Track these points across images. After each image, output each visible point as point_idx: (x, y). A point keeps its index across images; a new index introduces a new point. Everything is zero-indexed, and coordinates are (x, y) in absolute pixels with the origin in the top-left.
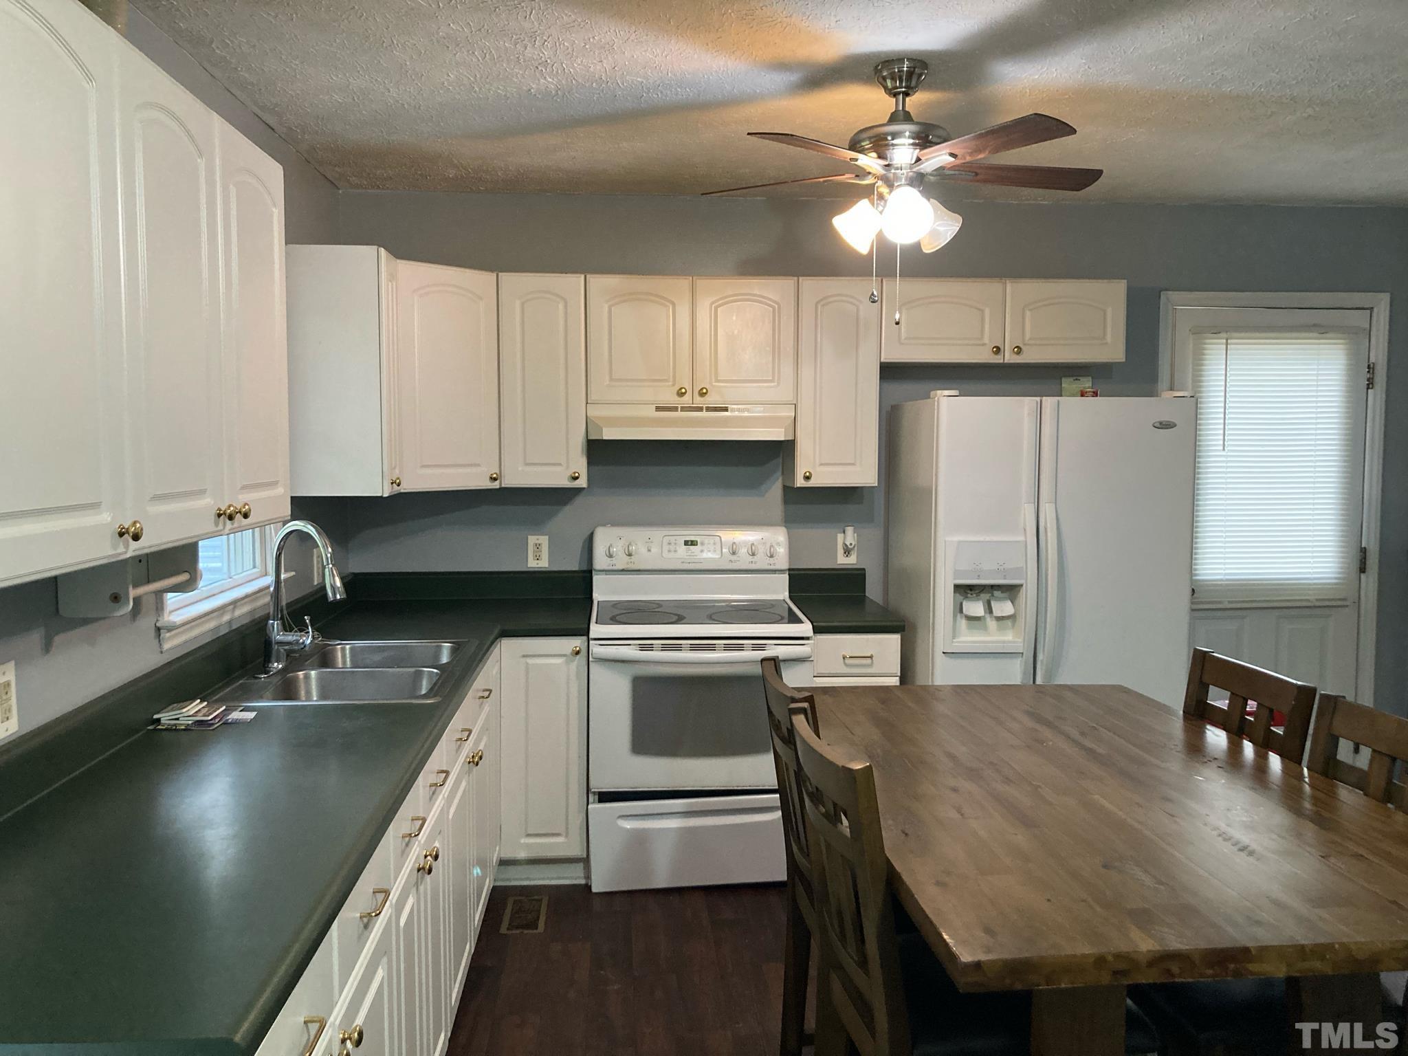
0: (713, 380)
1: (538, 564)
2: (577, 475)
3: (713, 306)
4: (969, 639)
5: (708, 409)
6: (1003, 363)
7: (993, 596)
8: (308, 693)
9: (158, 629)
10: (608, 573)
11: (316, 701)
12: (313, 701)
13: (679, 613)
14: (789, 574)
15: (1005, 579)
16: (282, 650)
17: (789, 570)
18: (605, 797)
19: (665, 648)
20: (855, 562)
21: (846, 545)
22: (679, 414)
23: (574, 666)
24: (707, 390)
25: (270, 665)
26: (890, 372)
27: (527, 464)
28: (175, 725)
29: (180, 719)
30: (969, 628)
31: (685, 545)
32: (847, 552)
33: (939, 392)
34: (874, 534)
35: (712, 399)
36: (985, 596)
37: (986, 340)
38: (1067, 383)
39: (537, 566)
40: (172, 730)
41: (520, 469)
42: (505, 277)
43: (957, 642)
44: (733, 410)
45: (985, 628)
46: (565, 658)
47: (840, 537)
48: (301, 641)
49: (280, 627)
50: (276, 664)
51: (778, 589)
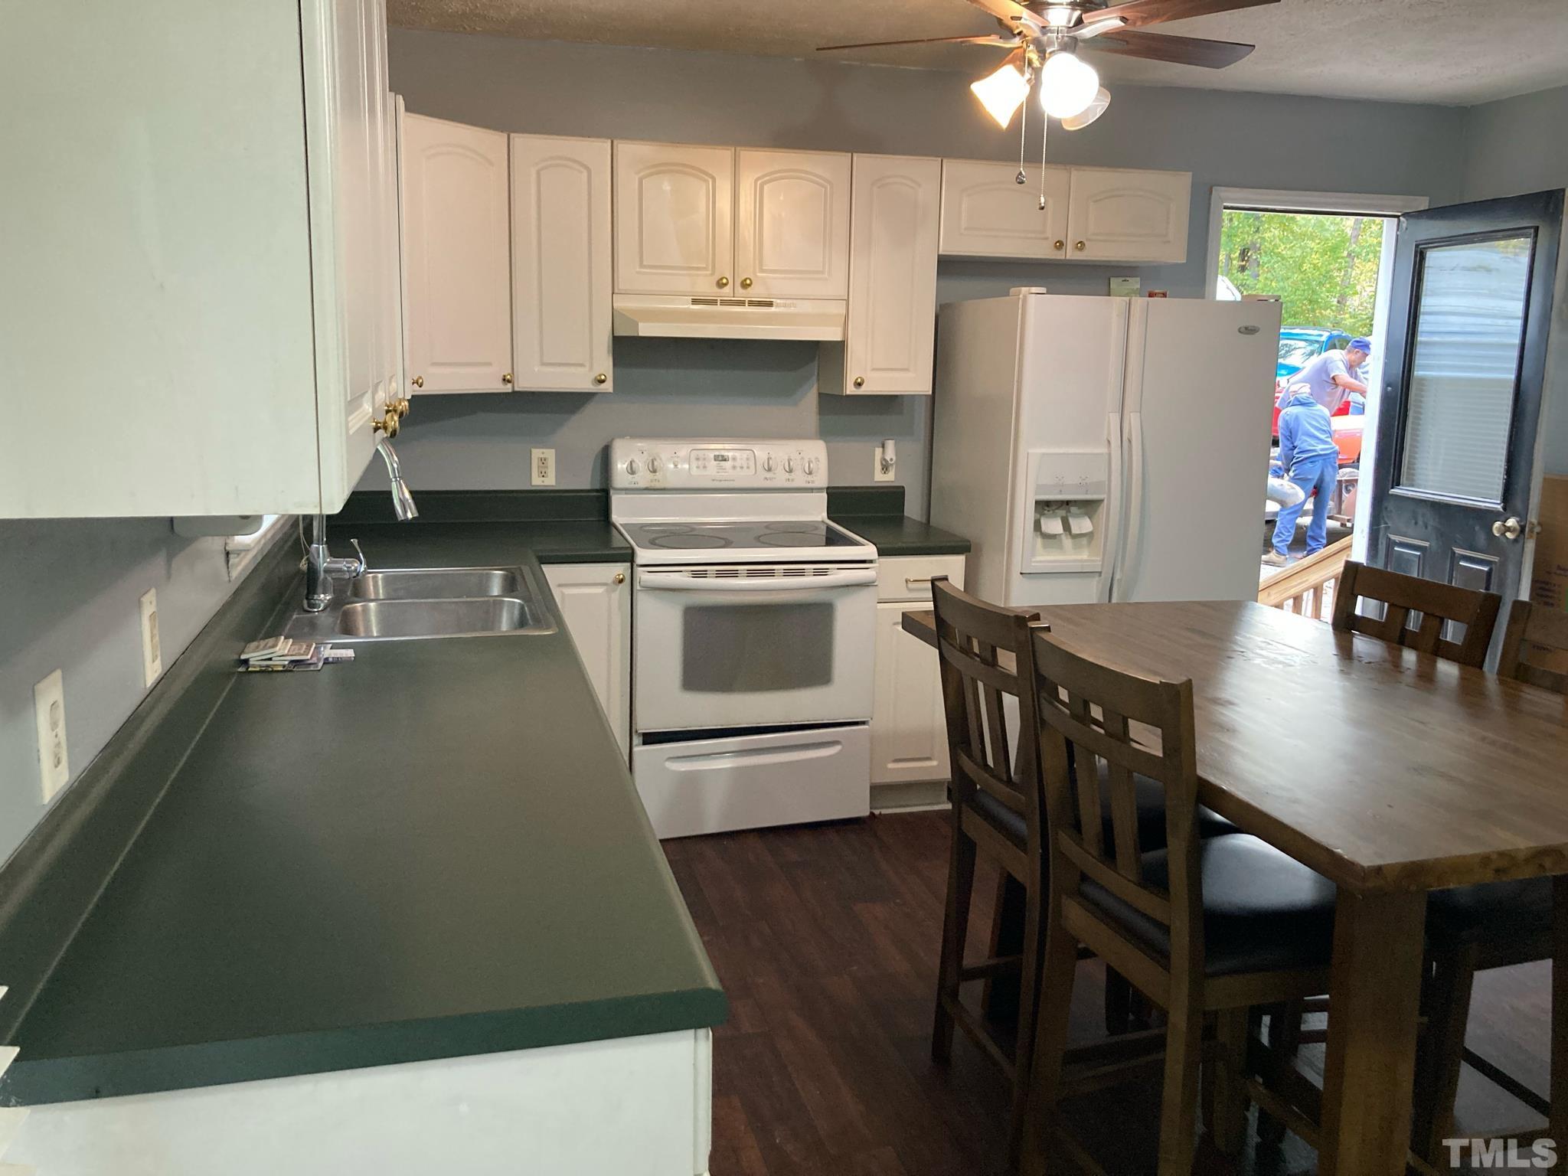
0: (757, 270)
1: (543, 482)
2: (603, 377)
3: (759, 183)
4: (1045, 558)
5: (751, 303)
6: (1065, 260)
7: (1070, 512)
8: (368, 629)
9: (228, 554)
10: (627, 492)
11: (377, 637)
12: (373, 637)
13: (725, 537)
14: (827, 493)
15: (1087, 494)
16: (329, 578)
17: (828, 488)
18: (650, 739)
19: (720, 575)
20: (893, 480)
21: (885, 460)
22: (719, 308)
23: (615, 596)
24: (750, 280)
25: (316, 597)
26: (949, 266)
27: (543, 364)
28: (268, 666)
29: (273, 659)
30: (1045, 547)
31: (715, 460)
32: (885, 468)
33: (1024, 290)
34: (916, 448)
35: (756, 292)
36: (1062, 512)
37: (1049, 234)
38: (1115, 283)
39: (542, 484)
40: (267, 672)
41: (536, 370)
42: (520, 140)
43: (1035, 562)
44: (778, 306)
45: (1061, 547)
46: (605, 587)
47: (878, 451)
48: (353, 568)
49: (326, 552)
50: (322, 596)
51: (816, 511)
